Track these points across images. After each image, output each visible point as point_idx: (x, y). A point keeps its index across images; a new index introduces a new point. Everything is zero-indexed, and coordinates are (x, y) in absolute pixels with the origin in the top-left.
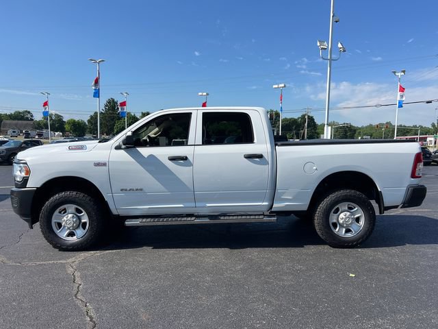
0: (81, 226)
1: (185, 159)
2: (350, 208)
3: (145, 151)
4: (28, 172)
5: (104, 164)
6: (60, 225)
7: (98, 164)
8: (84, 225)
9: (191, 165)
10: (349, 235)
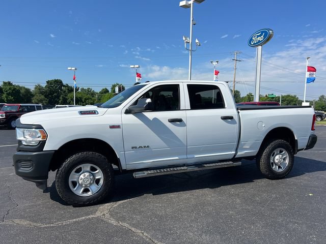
0: (95, 183)
1: (180, 120)
2: (281, 152)
3: (150, 115)
4: (45, 136)
5: (118, 127)
6: (74, 184)
7: (112, 127)
8: (98, 181)
9: (185, 125)
10: (280, 170)
